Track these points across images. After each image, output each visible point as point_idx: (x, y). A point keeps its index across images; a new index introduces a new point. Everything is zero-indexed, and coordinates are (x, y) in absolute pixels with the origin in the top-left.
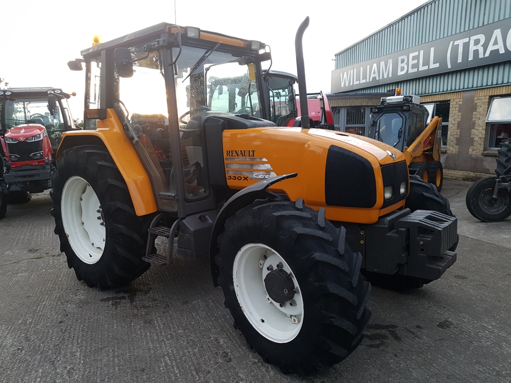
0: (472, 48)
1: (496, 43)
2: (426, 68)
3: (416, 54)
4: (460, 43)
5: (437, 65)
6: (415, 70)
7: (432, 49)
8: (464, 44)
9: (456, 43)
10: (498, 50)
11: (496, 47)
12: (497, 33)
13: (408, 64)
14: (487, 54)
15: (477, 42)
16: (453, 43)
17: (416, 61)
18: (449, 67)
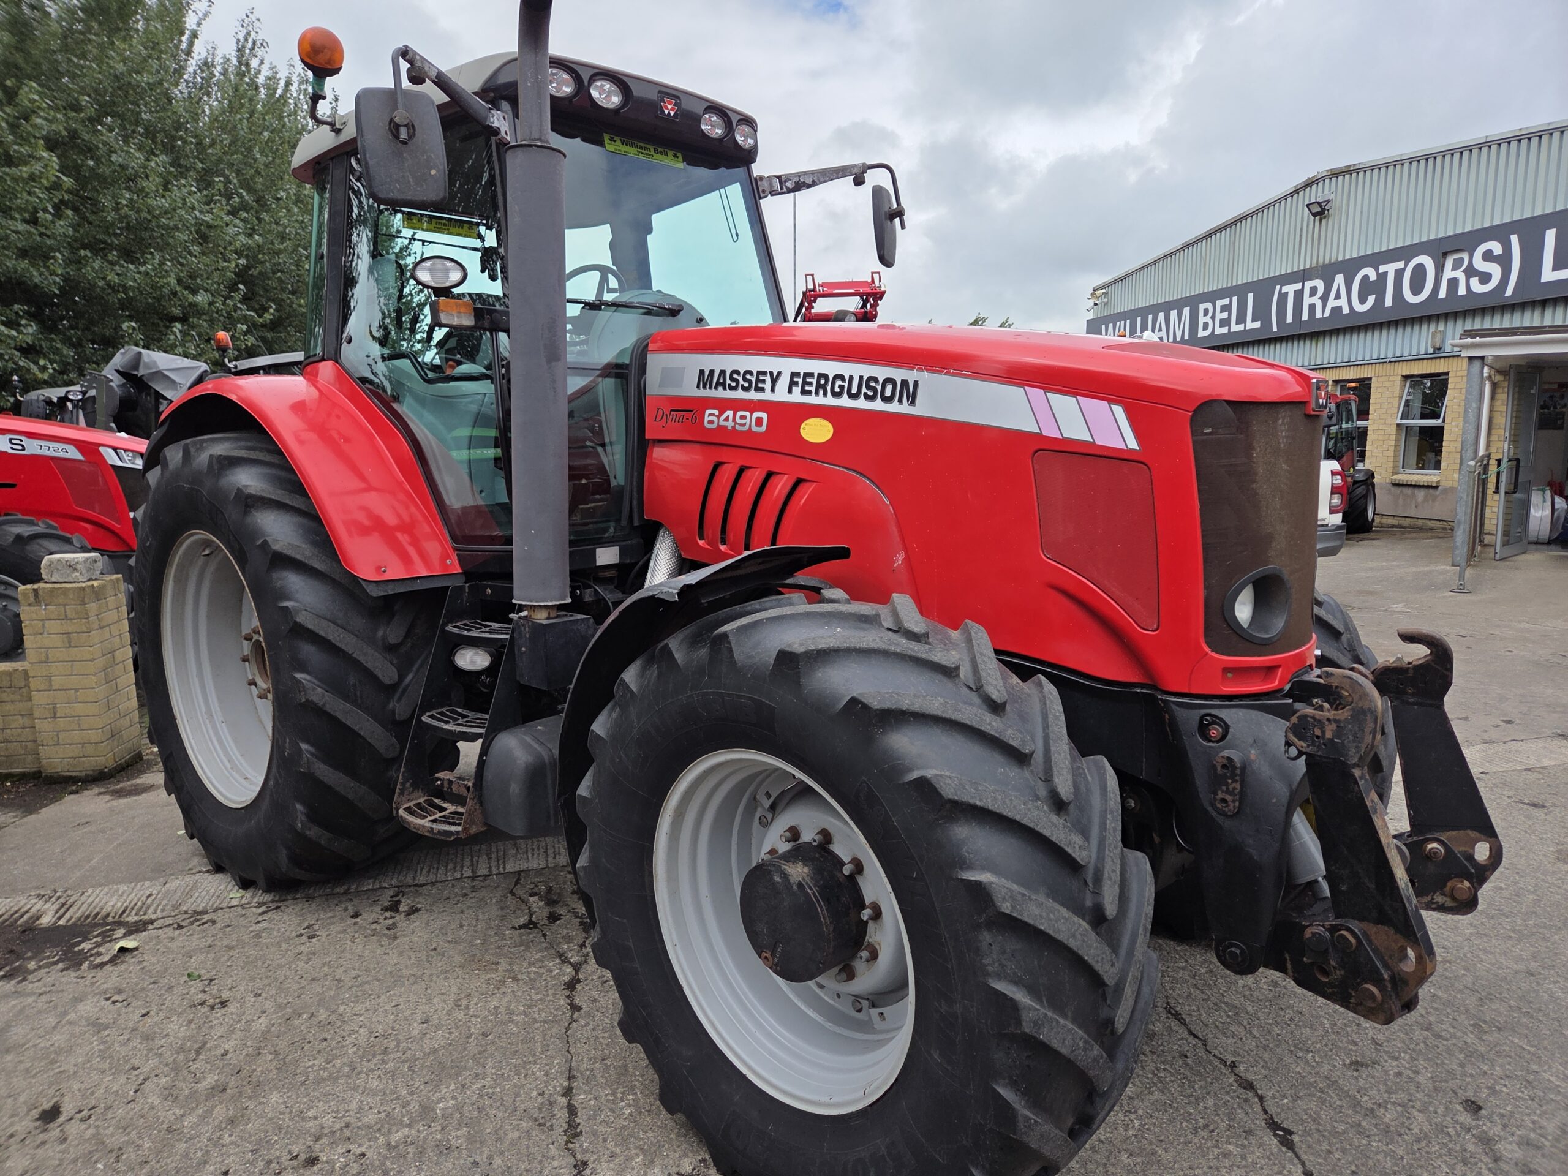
0: (1307, 301)
1: (1338, 296)
2: (1241, 327)
3: (1226, 301)
4: (1290, 289)
5: (1257, 325)
6: (1225, 330)
7: (1251, 296)
8: (1296, 292)
9: (1285, 289)
10: (1340, 307)
11: (1337, 303)
12: (1340, 279)
13: (1213, 318)
14: (1327, 314)
15: (1313, 291)
16: (1280, 289)
17: (1225, 315)
18: (1275, 329)
